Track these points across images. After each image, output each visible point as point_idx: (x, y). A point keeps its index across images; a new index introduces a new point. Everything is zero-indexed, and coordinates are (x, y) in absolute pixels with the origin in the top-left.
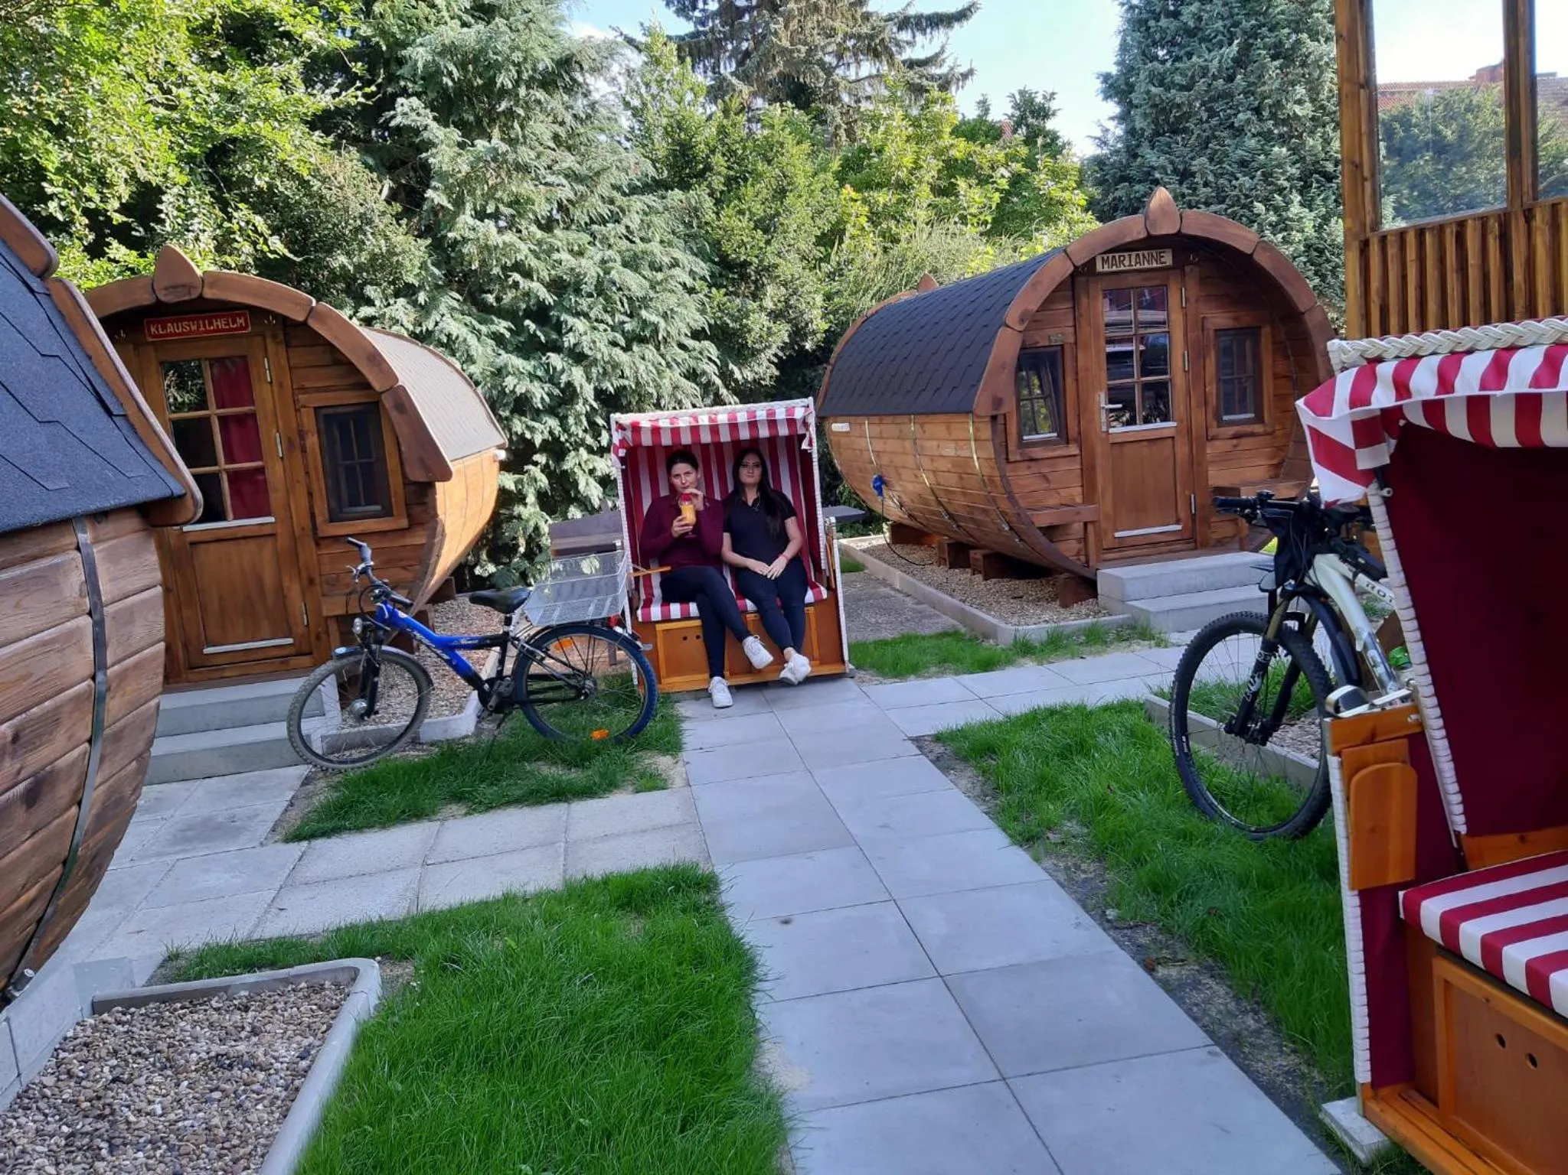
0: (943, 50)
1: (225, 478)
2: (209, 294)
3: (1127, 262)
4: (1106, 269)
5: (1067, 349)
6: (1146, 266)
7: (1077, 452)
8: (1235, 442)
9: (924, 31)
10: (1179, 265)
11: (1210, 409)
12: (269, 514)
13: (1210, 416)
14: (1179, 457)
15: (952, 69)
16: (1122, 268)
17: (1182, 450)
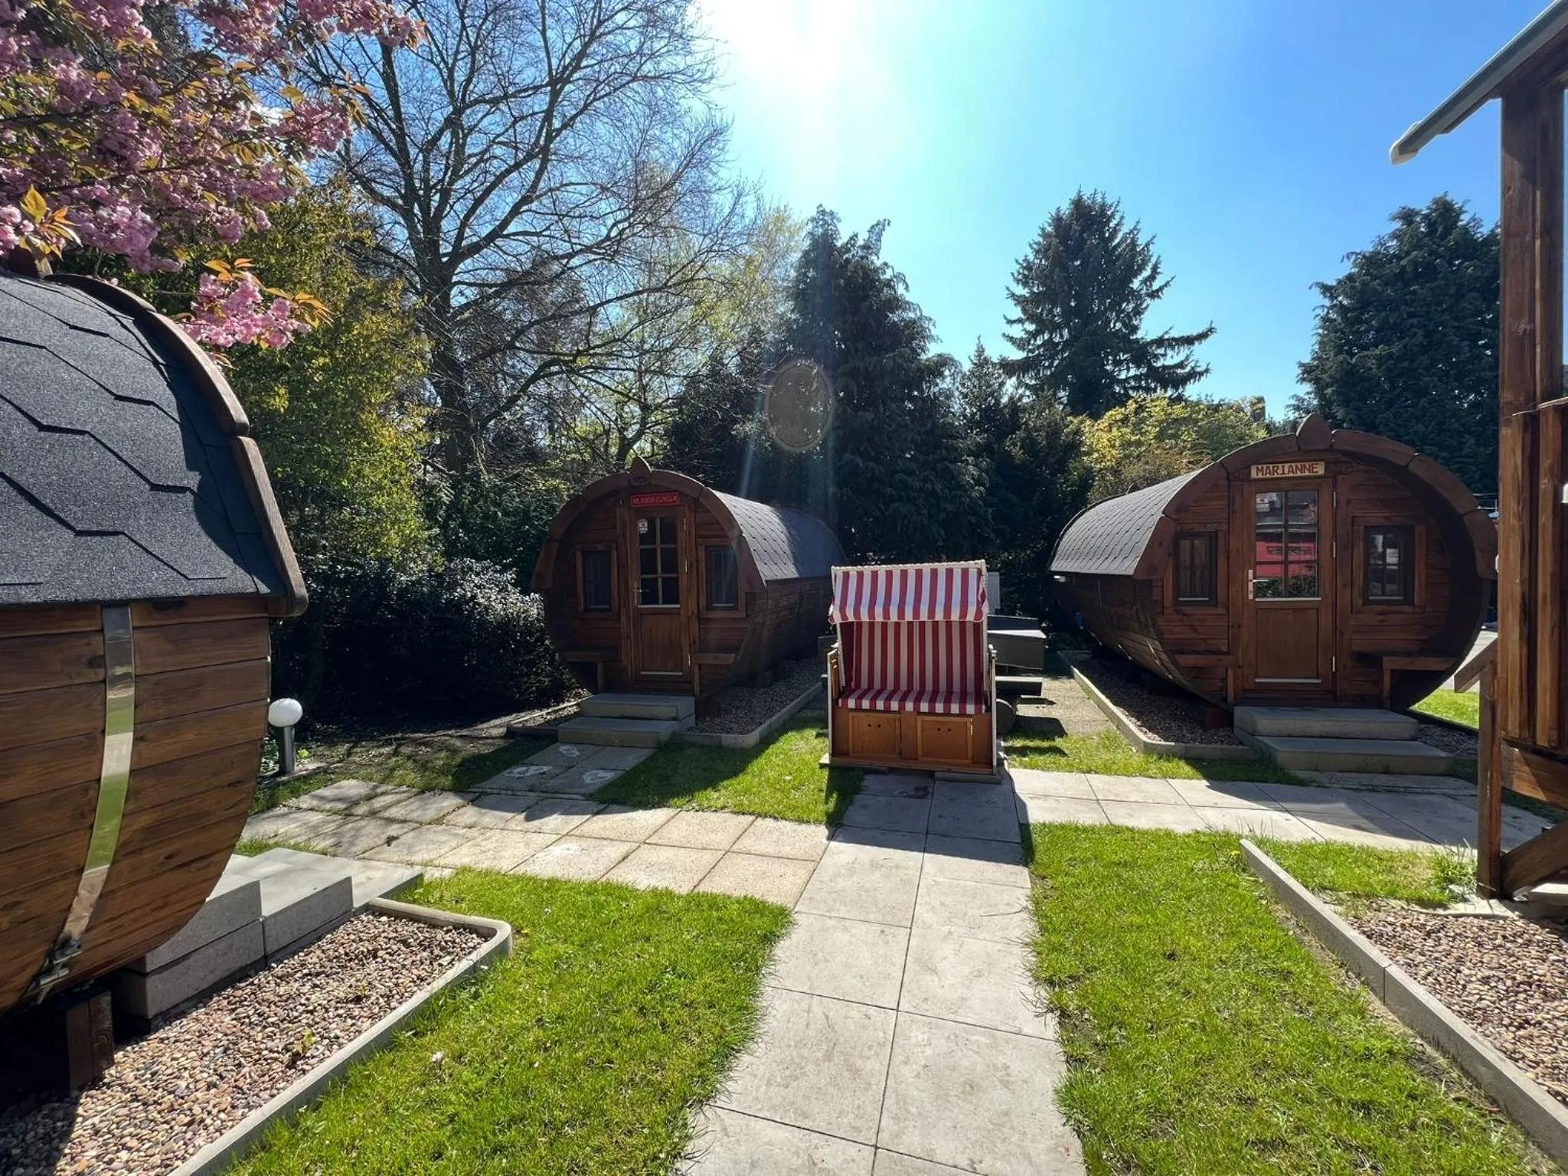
0: (1187, 358)
1: (660, 580)
2: (653, 482)
3: (1280, 471)
4: (1260, 476)
5: (1220, 534)
6: (1299, 474)
7: (1224, 612)
8: (1381, 617)
9: (1173, 349)
10: (1331, 475)
11: (1356, 589)
12: (677, 603)
13: (1356, 595)
14: (1322, 623)
15: (1193, 368)
16: (1276, 475)
17: (1326, 620)
